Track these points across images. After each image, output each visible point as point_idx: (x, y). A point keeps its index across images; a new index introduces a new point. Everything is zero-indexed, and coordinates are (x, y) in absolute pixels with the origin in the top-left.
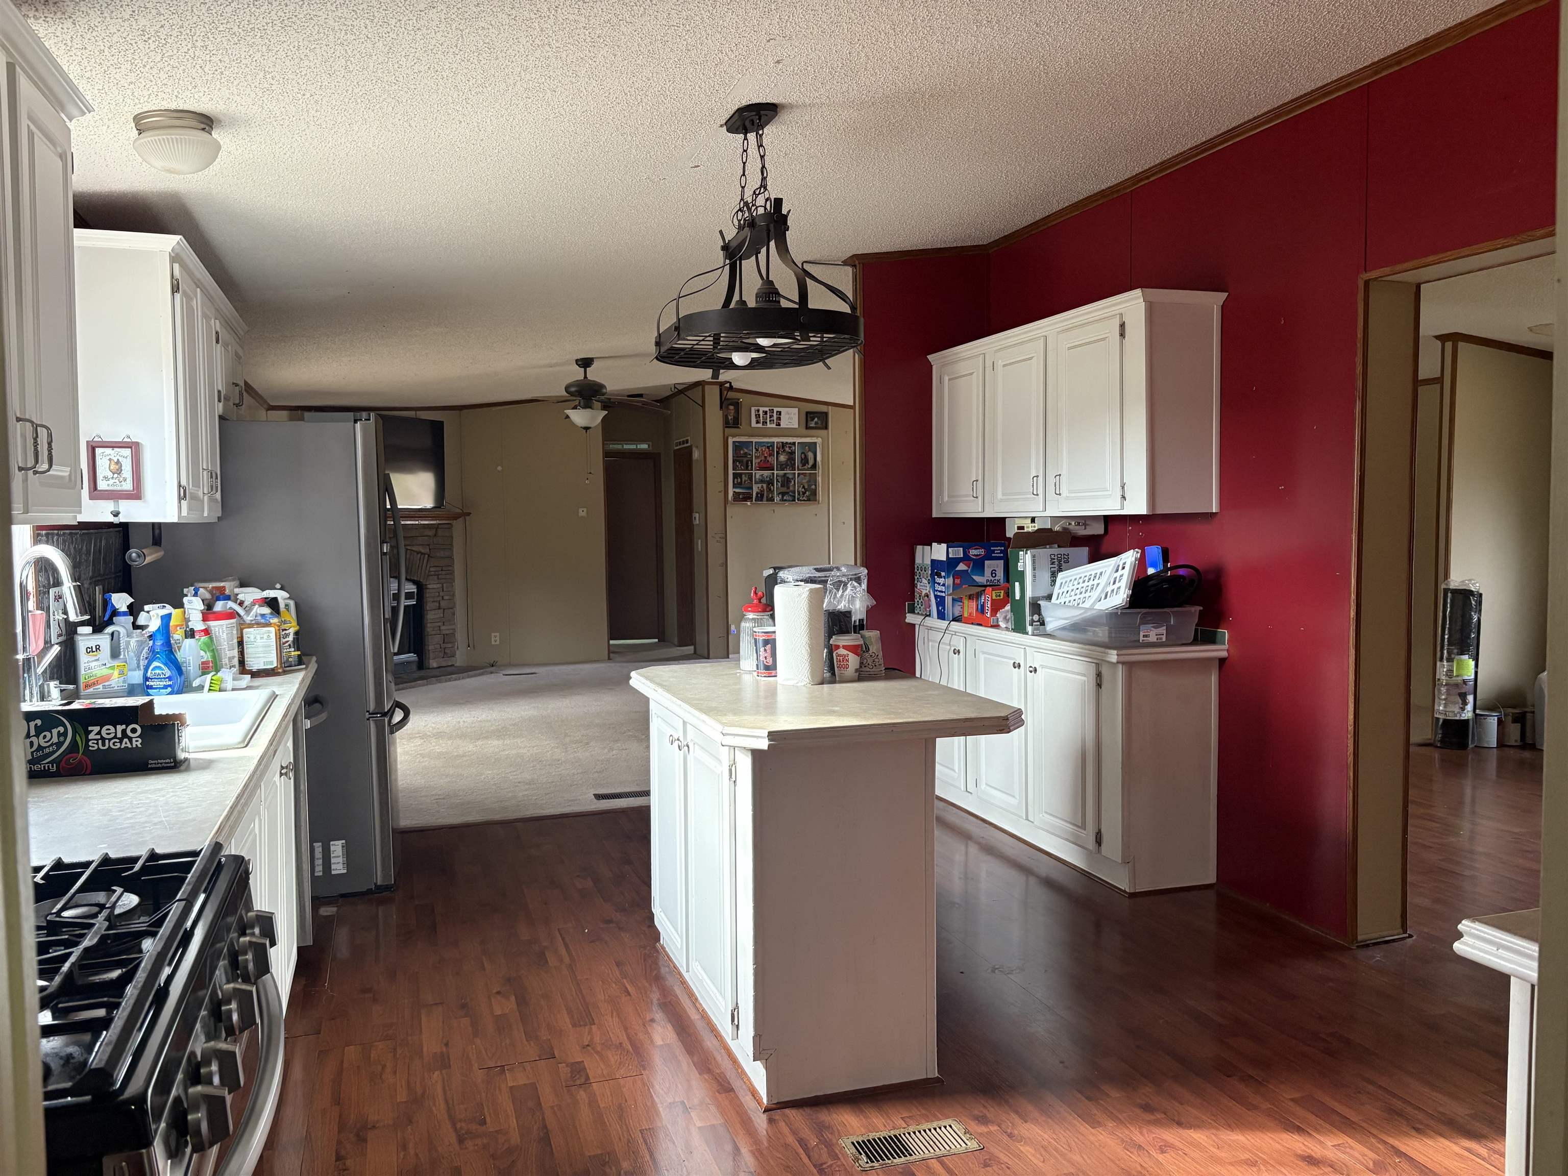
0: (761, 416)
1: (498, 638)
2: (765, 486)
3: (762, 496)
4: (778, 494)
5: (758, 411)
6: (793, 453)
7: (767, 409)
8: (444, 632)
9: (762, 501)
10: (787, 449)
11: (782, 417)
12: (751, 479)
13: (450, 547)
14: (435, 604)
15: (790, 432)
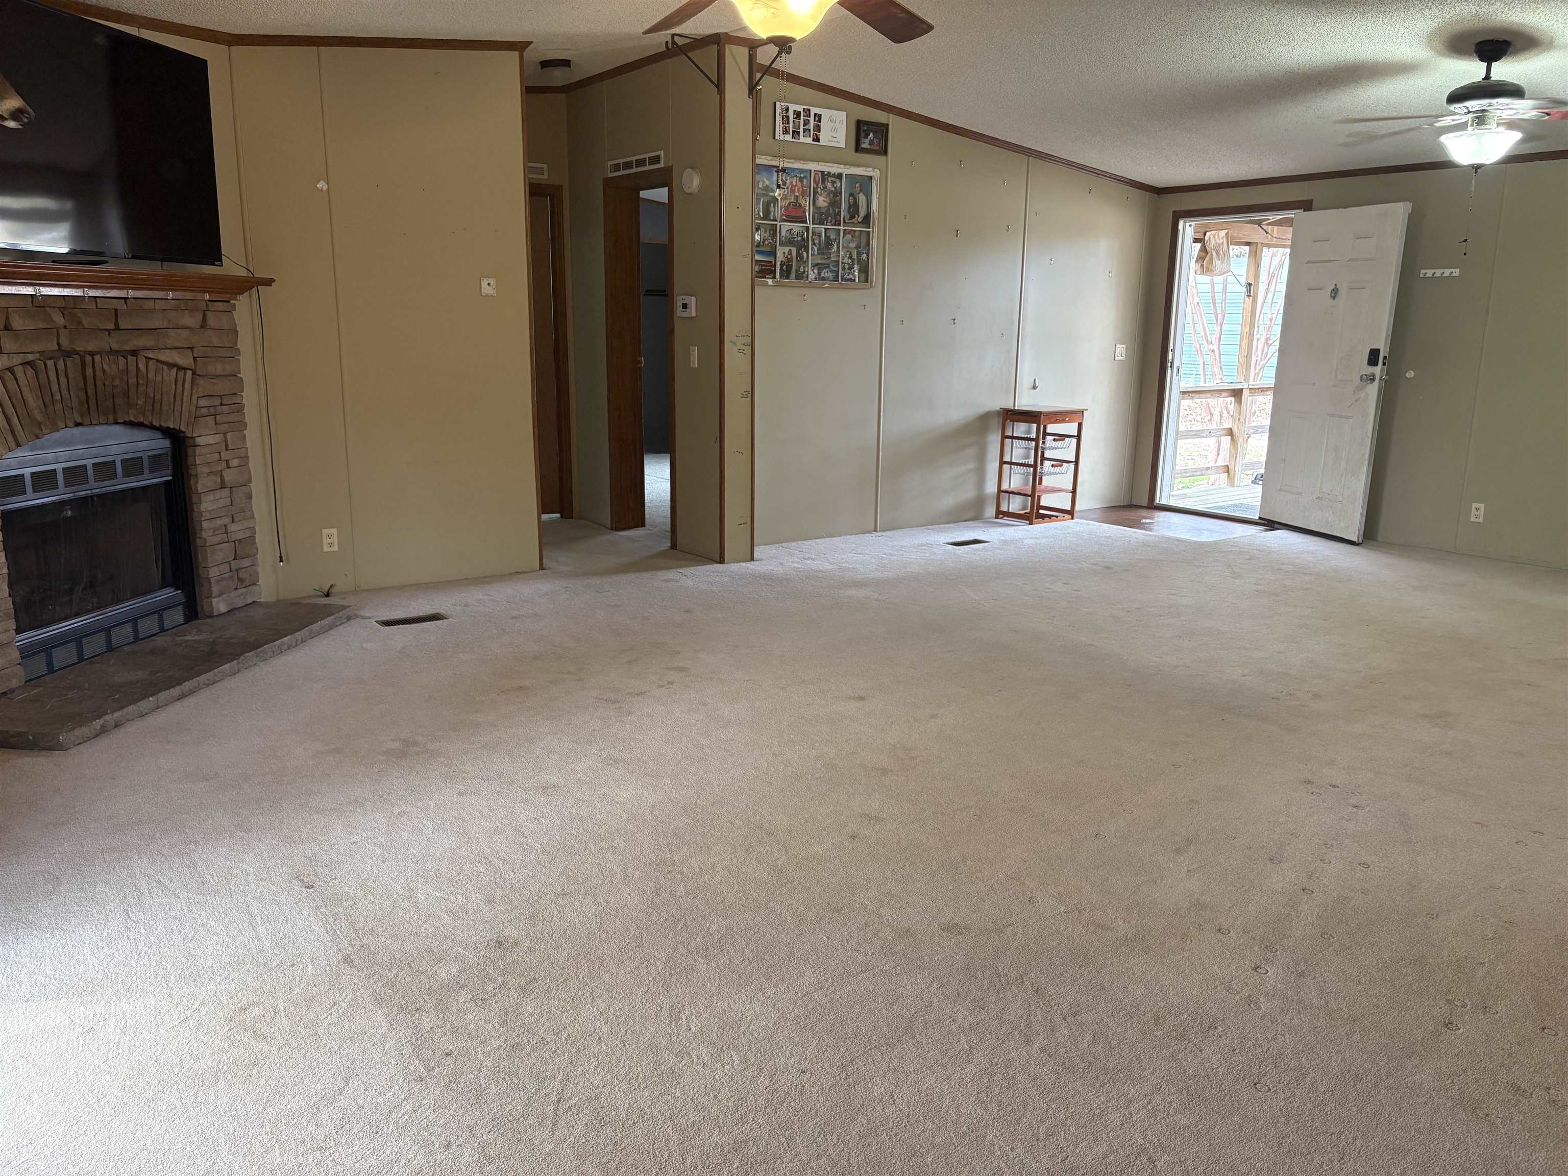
0: (791, 119)
1: (335, 540)
2: (794, 250)
3: (789, 268)
4: (814, 265)
5: (787, 110)
6: (837, 193)
7: (800, 108)
8: (234, 537)
9: (788, 277)
10: (829, 185)
11: (823, 124)
12: (774, 235)
13: (232, 354)
14: (213, 478)
15: (831, 155)
